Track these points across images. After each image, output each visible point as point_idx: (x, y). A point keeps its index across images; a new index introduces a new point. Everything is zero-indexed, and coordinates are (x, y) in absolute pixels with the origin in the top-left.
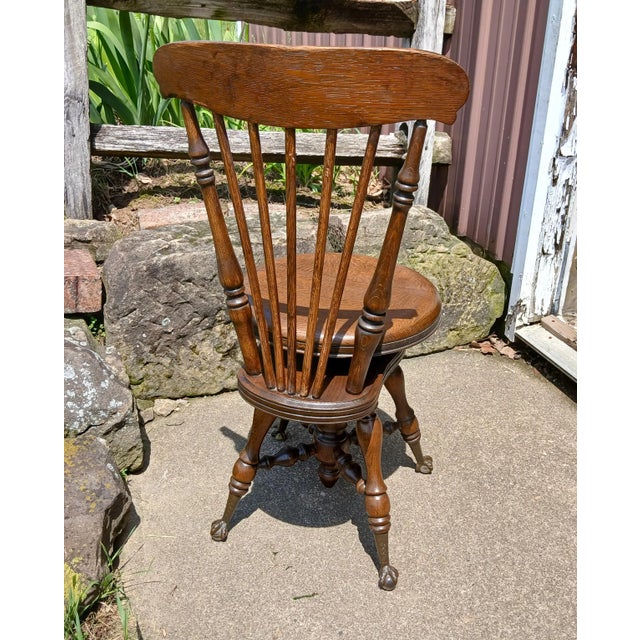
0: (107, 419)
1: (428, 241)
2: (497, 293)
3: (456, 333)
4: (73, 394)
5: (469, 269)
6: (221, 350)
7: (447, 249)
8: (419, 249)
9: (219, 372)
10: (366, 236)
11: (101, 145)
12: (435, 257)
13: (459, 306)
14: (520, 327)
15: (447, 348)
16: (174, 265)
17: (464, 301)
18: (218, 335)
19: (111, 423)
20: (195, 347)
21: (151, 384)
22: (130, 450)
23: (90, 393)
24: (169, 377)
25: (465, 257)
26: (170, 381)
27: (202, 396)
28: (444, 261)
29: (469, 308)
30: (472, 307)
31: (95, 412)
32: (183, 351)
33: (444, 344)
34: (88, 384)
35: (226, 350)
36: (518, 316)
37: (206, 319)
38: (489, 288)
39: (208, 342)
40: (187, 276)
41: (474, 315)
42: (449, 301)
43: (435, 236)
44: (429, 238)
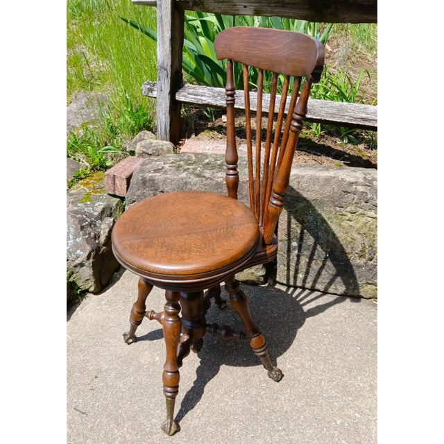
0: (76, 259)
1: (359, 205)
8: (349, 209)
10: (298, 189)
11: (180, 97)
12: (364, 219)
16: (154, 180)
19: (77, 262)
22: (87, 280)
33: (357, 293)
40: (161, 189)
42: (371, 260)
43: (366, 202)
44: (360, 202)
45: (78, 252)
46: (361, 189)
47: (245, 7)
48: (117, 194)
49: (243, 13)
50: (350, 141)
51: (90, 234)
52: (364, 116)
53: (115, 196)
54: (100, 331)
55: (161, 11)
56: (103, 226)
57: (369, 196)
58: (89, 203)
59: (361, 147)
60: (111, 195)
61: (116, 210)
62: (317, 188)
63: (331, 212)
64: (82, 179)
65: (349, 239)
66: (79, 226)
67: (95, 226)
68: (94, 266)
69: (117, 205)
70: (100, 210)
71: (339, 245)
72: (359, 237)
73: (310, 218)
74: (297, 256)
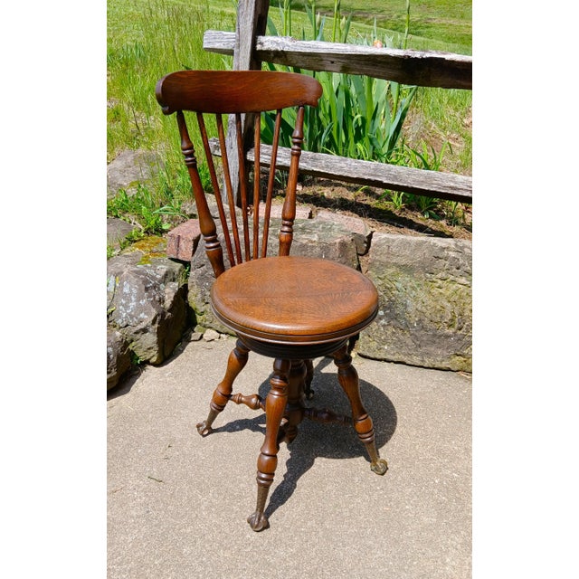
0: (138, 324)
1: (450, 272)
4: (124, 302)
7: (467, 283)
8: (439, 276)
10: (389, 253)
11: (252, 156)
12: (454, 287)
15: (449, 370)
19: (139, 327)
21: (208, 318)
22: (149, 349)
23: (132, 305)
31: (132, 317)
33: (444, 365)
34: (133, 299)
42: (460, 329)
43: (458, 269)
44: (452, 269)
45: (142, 315)
46: (452, 254)
47: (333, 62)
48: (180, 258)
49: (329, 69)
50: (431, 217)
51: (154, 296)
52: (452, 184)
53: (177, 260)
54: (168, 402)
55: (238, 60)
56: (167, 290)
57: (461, 262)
58: (149, 265)
59: (443, 222)
60: (172, 259)
61: (178, 276)
62: (408, 252)
63: (421, 279)
64: (135, 241)
65: (438, 307)
66: (143, 287)
67: (159, 289)
68: (159, 333)
69: (180, 270)
70: (163, 274)
71: (427, 314)
72: (449, 305)
73: (399, 285)
74: (384, 326)
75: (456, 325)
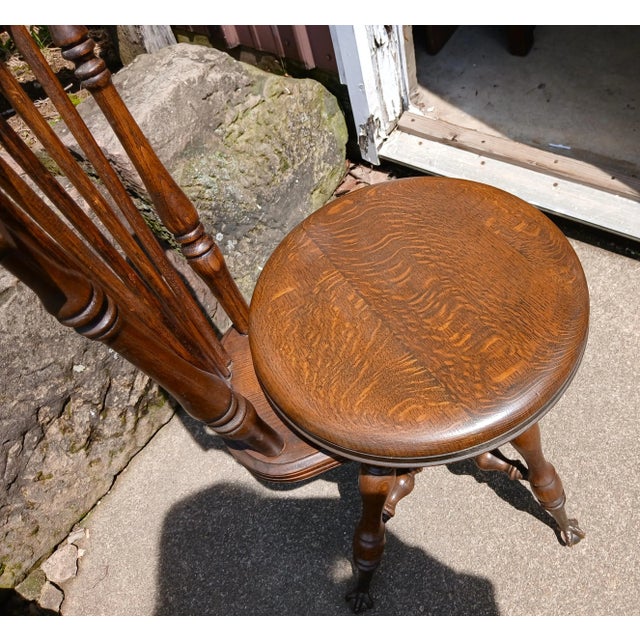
1: (233, 102)
2: (334, 115)
3: (317, 192)
5: (294, 107)
6: (78, 446)
7: (259, 98)
8: (228, 119)
9: (95, 468)
13: (306, 161)
14: (381, 145)
17: (308, 151)
18: (60, 437)
20: (41, 474)
21: (18, 560)
24: (37, 531)
25: (283, 93)
26: (40, 533)
27: (95, 505)
28: (263, 115)
29: (316, 154)
30: (319, 151)
32: (28, 493)
35: (83, 441)
36: (375, 136)
37: (28, 435)
38: (325, 115)
39: (52, 454)
41: (325, 159)
42: (294, 161)
43: (237, 89)
44: (231, 96)
63: (216, 144)
65: (259, 160)
71: (259, 181)
72: (265, 145)
73: (205, 179)
74: (236, 248)
75: (289, 162)
